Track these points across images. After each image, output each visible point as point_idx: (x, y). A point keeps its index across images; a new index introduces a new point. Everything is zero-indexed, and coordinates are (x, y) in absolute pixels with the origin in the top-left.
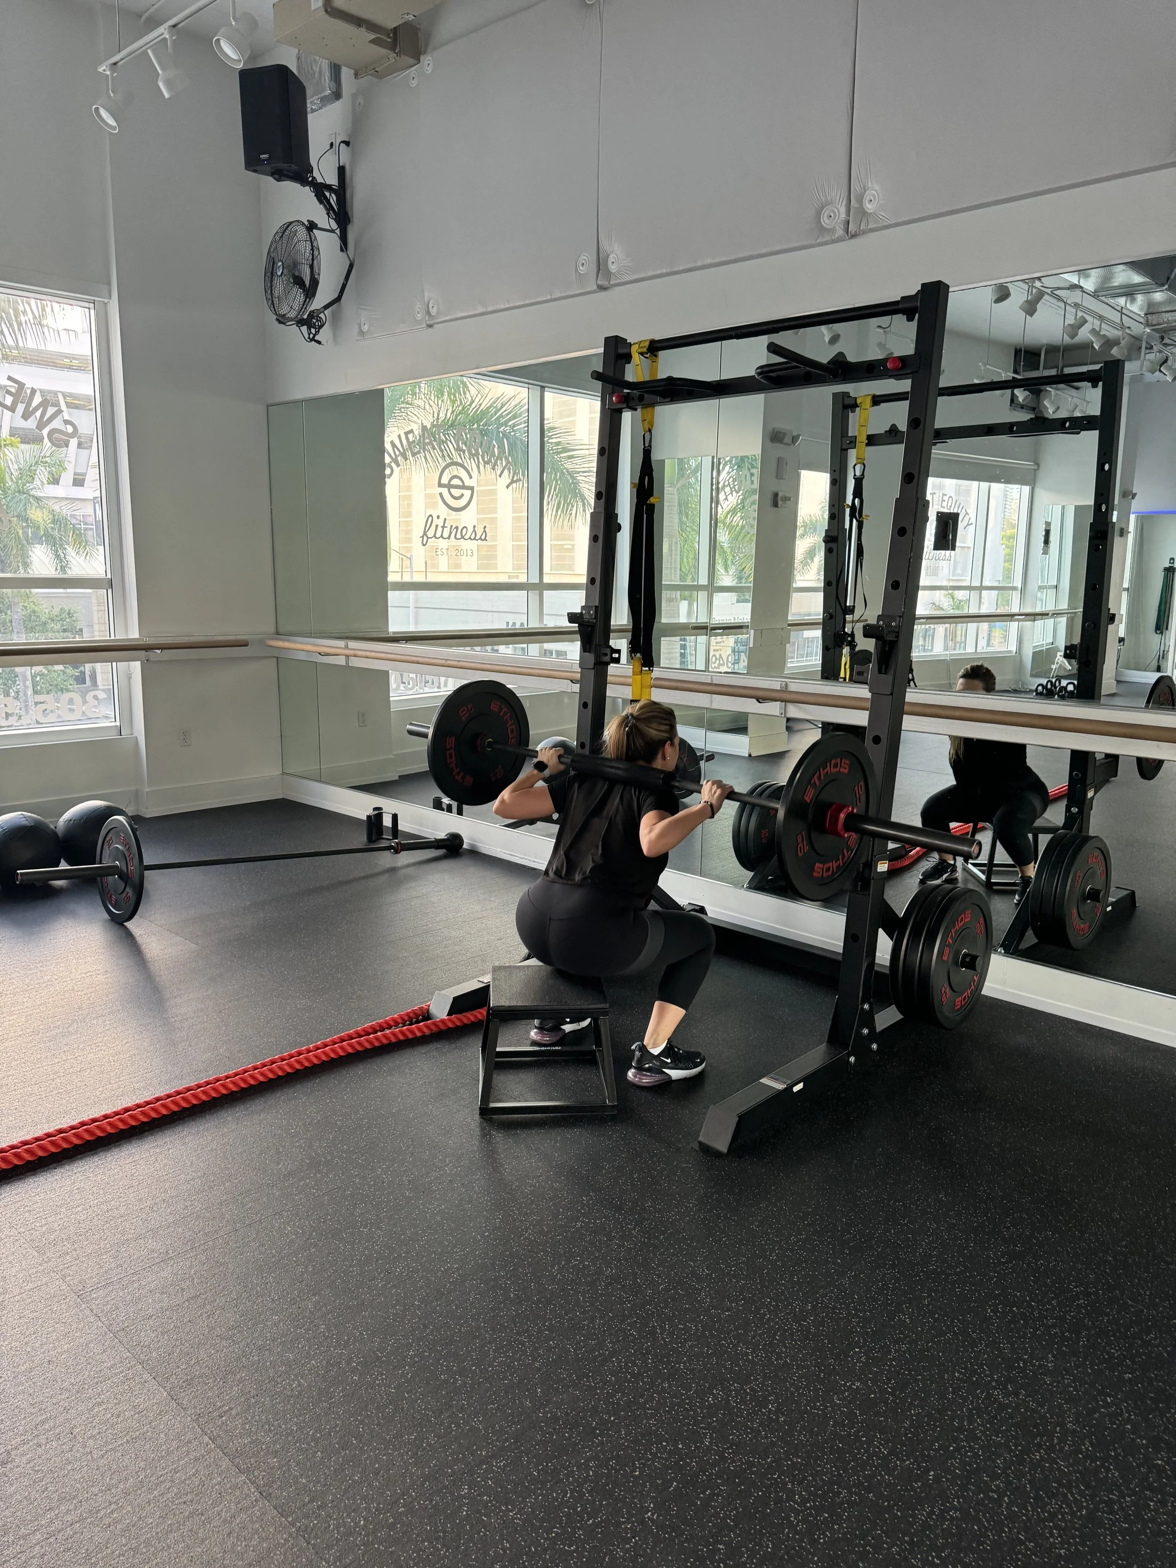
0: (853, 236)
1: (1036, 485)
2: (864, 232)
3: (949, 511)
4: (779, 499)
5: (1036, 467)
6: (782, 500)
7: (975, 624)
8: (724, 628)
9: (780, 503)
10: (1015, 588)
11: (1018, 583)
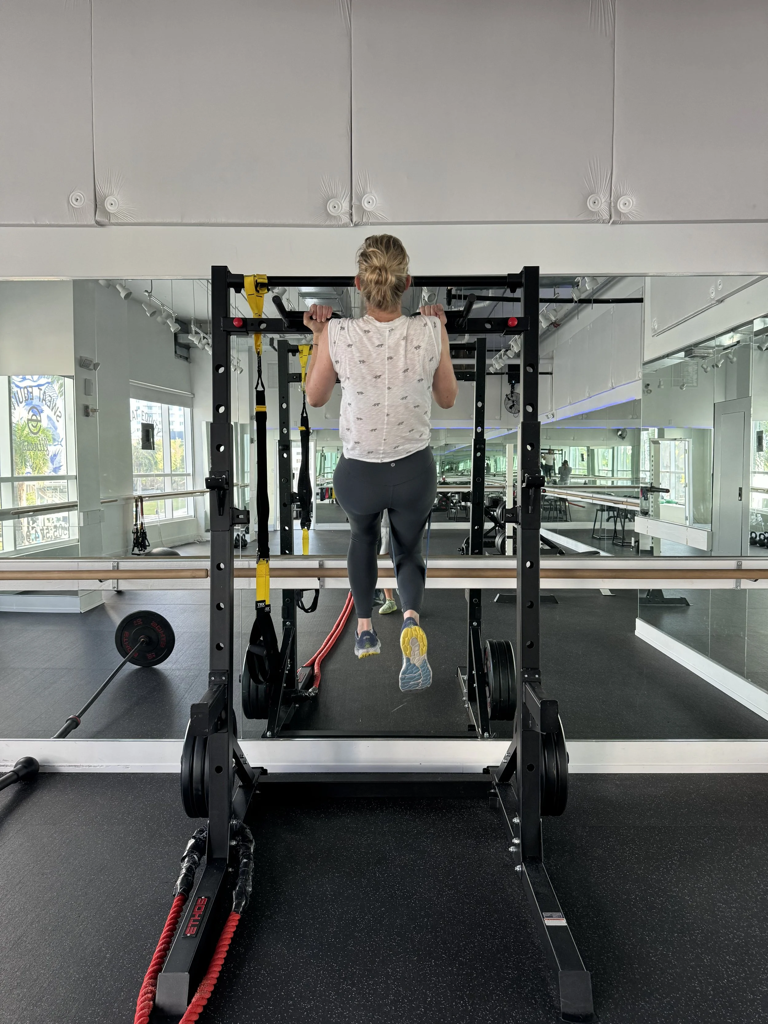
0: (356, 225)
1: (194, 407)
2: (366, 224)
3: (147, 423)
4: (90, 410)
5: (192, 396)
6: (91, 411)
7: (171, 500)
8: (34, 511)
9: (91, 413)
10: (189, 475)
11: (190, 471)
